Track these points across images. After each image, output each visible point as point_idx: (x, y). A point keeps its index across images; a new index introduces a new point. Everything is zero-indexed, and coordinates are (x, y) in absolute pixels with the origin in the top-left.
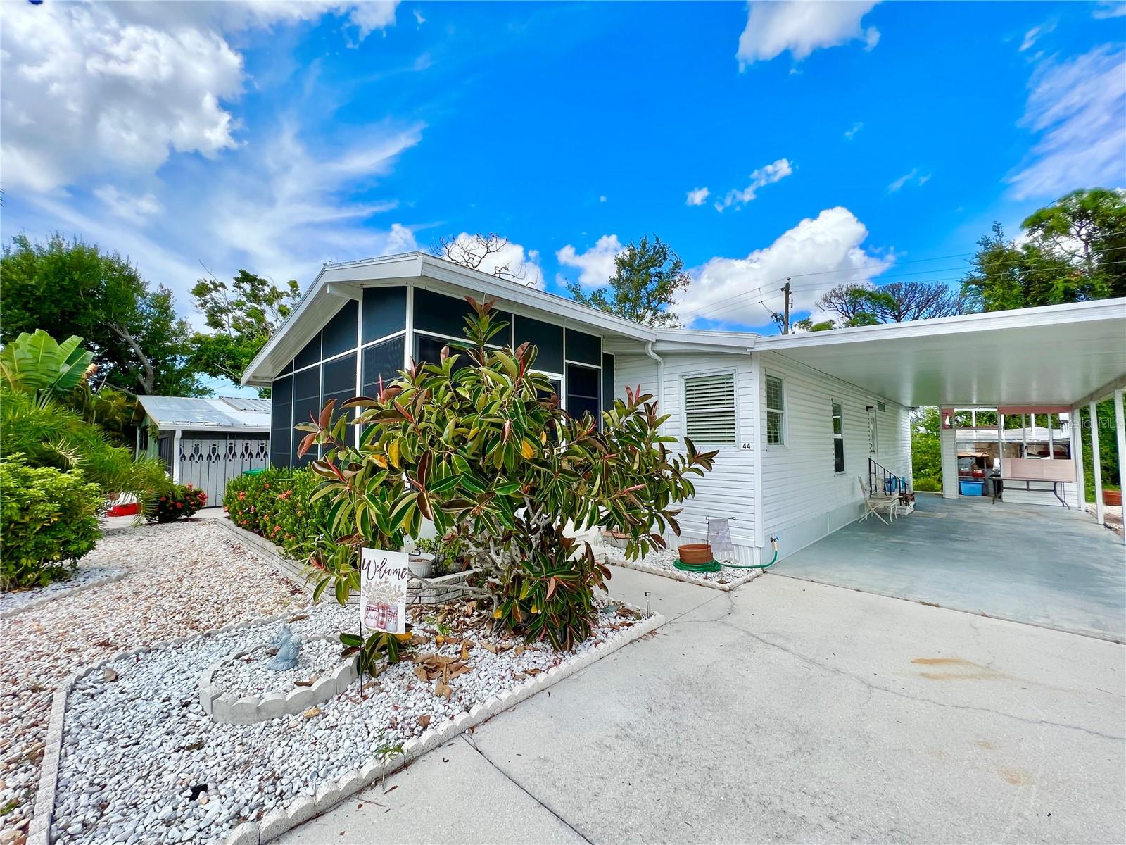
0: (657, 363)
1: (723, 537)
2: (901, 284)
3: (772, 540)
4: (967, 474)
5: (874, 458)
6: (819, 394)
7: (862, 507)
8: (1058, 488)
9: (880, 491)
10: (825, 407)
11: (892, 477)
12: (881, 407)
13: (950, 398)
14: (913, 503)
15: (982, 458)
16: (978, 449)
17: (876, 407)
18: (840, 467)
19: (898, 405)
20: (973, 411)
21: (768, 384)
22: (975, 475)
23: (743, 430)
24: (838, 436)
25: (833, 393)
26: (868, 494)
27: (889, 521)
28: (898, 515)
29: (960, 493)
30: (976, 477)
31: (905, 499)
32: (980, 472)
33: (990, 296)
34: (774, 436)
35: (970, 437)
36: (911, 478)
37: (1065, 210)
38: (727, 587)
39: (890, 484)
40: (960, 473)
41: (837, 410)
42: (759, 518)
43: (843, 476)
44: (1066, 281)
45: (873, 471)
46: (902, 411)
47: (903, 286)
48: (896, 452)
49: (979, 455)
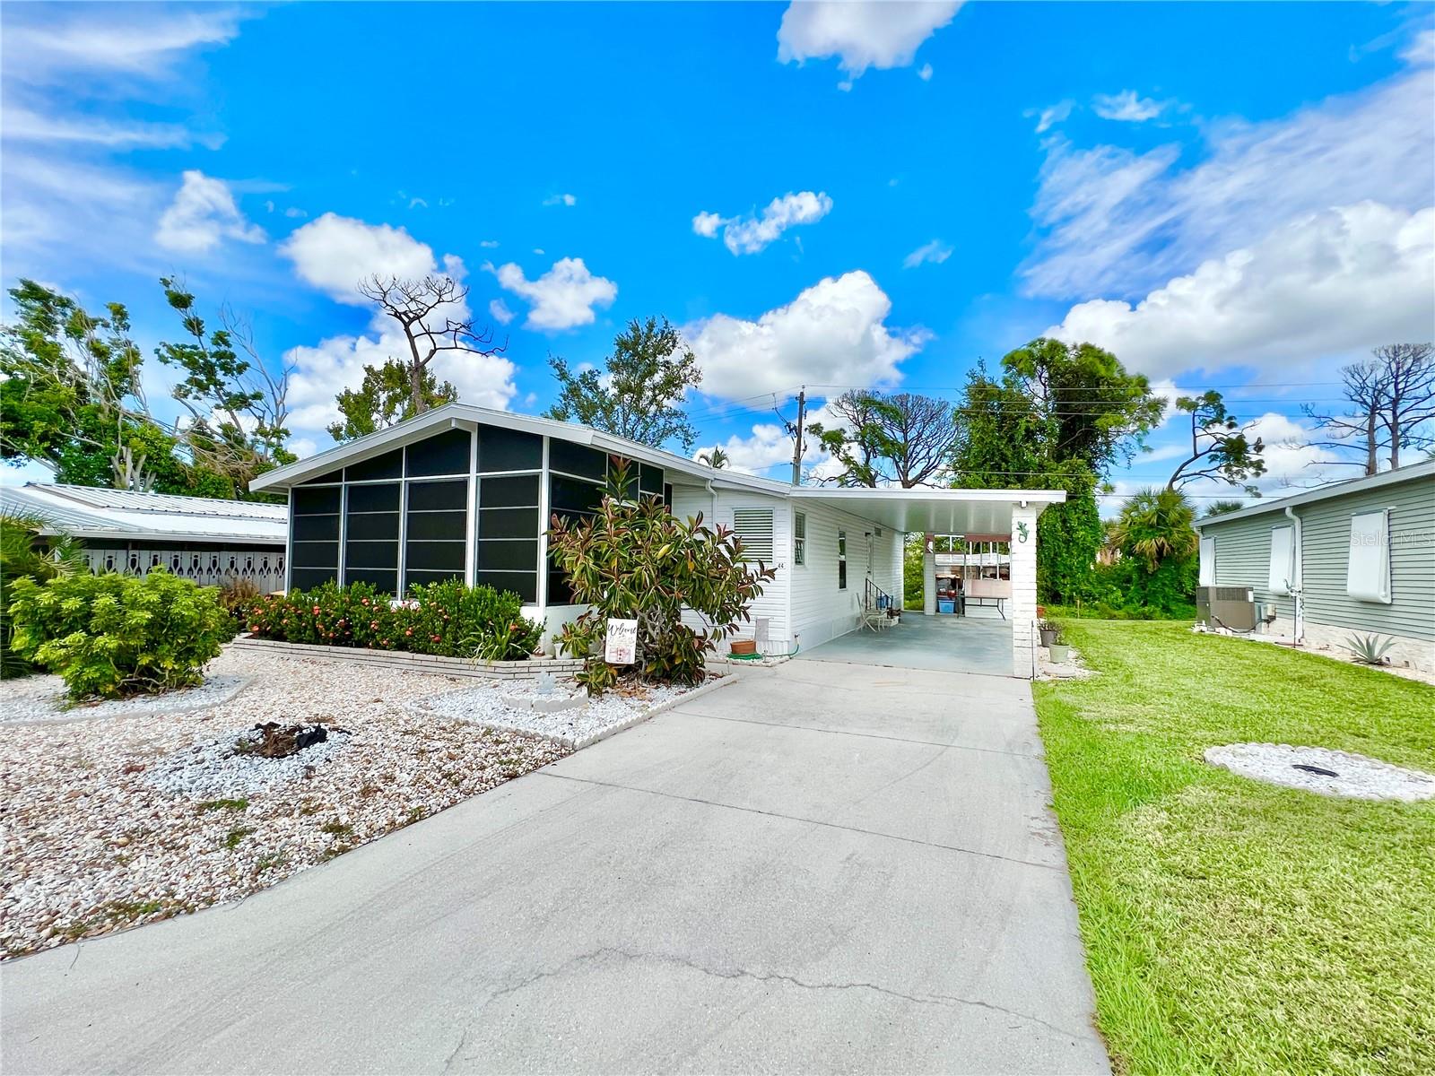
0: (712, 496)
1: (764, 631)
2: (908, 395)
3: (796, 636)
4: (944, 594)
5: (870, 579)
6: (826, 524)
7: (858, 619)
8: (1000, 605)
9: (874, 607)
10: (834, 535)
11: (883, 595)
12: (878, 533)
13: (932, 527)
14: (898, 617)
15: (955, 579)
16: (953, 572)
17: (873, 532)
18: (843, 585)
19: (894, 530)
20: (951, 536)
21: (796, 519)
22: (949, 595)
23: (778, 554)
24: (843, 557)
25: (840, 523)
26: (863, 609)
27: (877, 630)
28: (885, 627)
29: (938, 611)
30: (951, 596)
31: (891, 613)
32: (953, 592)
33: (973, 428)
34: (799, 560)
35: (948, 561)
36: (902, 598)
37: (1031, 354)
38: (769, 664)
39: (882, 601)
40: (939, 593)
41: (842, 534)
42: (788, 620)
43: (845, 593)
44: (1028, 422)
45: (868, 589)
46: (896, 536)
47: (911, 398)
48: (890, 574)
49: (953, 576)
